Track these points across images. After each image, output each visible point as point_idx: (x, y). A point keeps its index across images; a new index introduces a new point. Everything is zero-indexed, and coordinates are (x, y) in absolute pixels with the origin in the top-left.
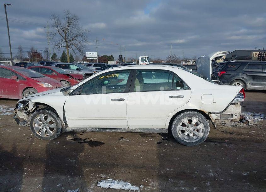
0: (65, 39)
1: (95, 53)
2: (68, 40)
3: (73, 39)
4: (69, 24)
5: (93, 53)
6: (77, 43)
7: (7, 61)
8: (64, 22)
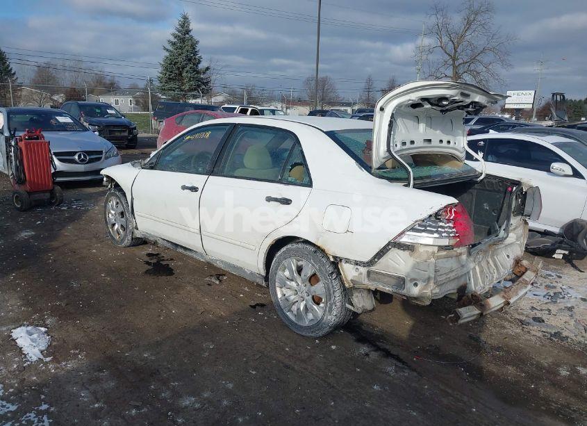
0: (454, 60)
1: (530, 92)
2: (461, 61)
3: (473, 59)
4: (469, 24)
5: (524, 92)
6: (481, 68)
7: (342, 108)
8: (457, 21)
